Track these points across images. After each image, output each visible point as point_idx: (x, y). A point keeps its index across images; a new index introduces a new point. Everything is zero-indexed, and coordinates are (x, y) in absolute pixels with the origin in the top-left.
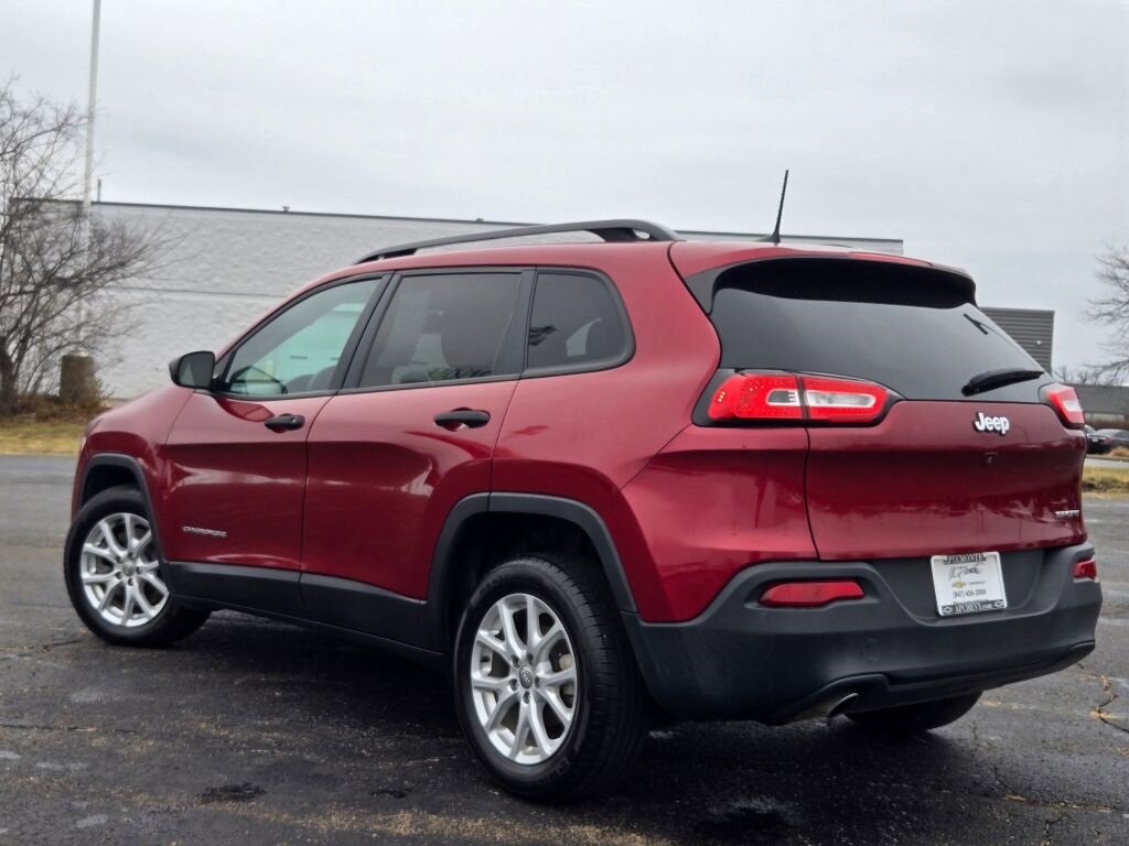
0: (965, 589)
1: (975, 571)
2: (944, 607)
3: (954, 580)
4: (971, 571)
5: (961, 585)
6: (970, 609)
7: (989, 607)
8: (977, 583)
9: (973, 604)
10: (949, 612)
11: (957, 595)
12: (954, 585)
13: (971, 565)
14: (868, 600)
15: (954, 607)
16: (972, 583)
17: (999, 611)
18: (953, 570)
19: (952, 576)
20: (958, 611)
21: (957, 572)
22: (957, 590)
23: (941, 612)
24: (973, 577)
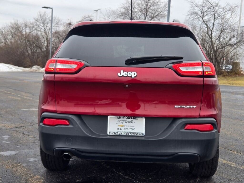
0: (124, 128)
2: (110, 132)
3: (119, 124)
6: (124, 134)
7: (135, 135)
8: (132, 126)
11: (119, 129)
12: (118, 126)
13: (130, 120)
14: (71, 126)
16: (128, 126)
17: (141, 136)
20: (117, 134)
21: (121, 122)
23: (108, 133)
24: (130, 124)
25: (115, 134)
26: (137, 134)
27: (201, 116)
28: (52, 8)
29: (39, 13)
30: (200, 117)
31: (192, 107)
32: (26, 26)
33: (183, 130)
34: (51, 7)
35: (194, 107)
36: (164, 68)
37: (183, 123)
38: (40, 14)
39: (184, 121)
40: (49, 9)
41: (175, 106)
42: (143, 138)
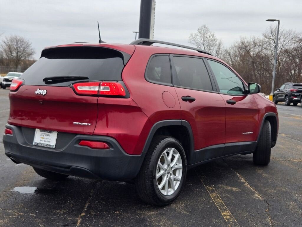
0: (44, 140)
1: (49, 135)
2: (35, 143)
3: (42, 136)
4: (47, 135)
5: (43, 138)
6: (42, 145)
7: (49, 146)
8: (48, 139)
9: (44, 144)
10: (36, 144)
11: (41, 140)
12: (41, 138)
13: (48, 133)
15: (38, 143)
16: (47, 139)
17: (52, 149)
18: (42, 134)
19: (41, 135)
20: (39, 145)
21: (43, 134)
22: (41, 139)
23: (34, 144)
24: (48, 137)
25: (38, 144)
26: (50, 147)
27: (95, 134)
28: (278, 21)
29: (269, 28)
30: (93, 134)
31: (87, 124)
32: (255, 44)
33: (77, 146)
34: (277, 19)
35: (89, 124)
36: (67, 87)
37: (77, 139)
38: (271, 28)
39: (78, 137)
40: (274, 22)
41: (74, 123)
42: (54, 151)
